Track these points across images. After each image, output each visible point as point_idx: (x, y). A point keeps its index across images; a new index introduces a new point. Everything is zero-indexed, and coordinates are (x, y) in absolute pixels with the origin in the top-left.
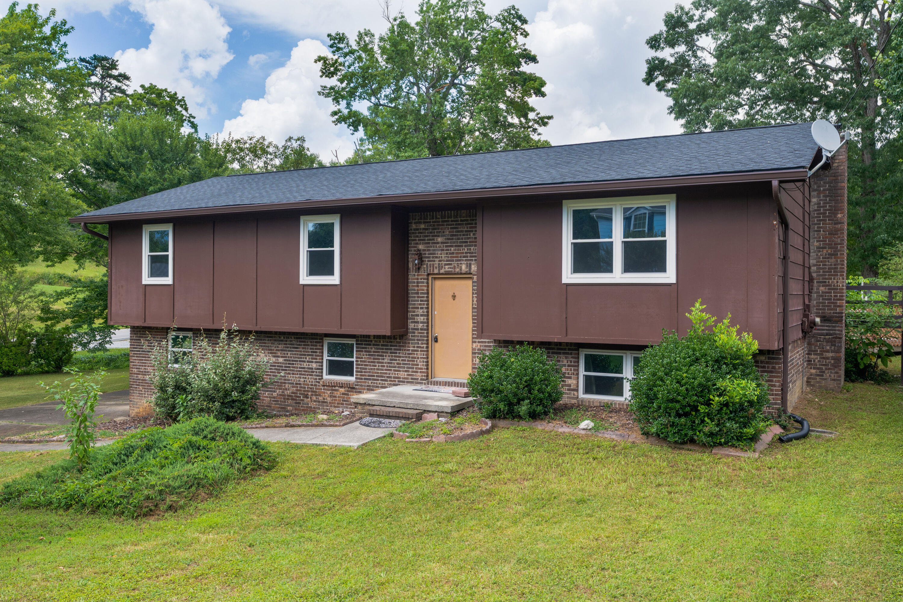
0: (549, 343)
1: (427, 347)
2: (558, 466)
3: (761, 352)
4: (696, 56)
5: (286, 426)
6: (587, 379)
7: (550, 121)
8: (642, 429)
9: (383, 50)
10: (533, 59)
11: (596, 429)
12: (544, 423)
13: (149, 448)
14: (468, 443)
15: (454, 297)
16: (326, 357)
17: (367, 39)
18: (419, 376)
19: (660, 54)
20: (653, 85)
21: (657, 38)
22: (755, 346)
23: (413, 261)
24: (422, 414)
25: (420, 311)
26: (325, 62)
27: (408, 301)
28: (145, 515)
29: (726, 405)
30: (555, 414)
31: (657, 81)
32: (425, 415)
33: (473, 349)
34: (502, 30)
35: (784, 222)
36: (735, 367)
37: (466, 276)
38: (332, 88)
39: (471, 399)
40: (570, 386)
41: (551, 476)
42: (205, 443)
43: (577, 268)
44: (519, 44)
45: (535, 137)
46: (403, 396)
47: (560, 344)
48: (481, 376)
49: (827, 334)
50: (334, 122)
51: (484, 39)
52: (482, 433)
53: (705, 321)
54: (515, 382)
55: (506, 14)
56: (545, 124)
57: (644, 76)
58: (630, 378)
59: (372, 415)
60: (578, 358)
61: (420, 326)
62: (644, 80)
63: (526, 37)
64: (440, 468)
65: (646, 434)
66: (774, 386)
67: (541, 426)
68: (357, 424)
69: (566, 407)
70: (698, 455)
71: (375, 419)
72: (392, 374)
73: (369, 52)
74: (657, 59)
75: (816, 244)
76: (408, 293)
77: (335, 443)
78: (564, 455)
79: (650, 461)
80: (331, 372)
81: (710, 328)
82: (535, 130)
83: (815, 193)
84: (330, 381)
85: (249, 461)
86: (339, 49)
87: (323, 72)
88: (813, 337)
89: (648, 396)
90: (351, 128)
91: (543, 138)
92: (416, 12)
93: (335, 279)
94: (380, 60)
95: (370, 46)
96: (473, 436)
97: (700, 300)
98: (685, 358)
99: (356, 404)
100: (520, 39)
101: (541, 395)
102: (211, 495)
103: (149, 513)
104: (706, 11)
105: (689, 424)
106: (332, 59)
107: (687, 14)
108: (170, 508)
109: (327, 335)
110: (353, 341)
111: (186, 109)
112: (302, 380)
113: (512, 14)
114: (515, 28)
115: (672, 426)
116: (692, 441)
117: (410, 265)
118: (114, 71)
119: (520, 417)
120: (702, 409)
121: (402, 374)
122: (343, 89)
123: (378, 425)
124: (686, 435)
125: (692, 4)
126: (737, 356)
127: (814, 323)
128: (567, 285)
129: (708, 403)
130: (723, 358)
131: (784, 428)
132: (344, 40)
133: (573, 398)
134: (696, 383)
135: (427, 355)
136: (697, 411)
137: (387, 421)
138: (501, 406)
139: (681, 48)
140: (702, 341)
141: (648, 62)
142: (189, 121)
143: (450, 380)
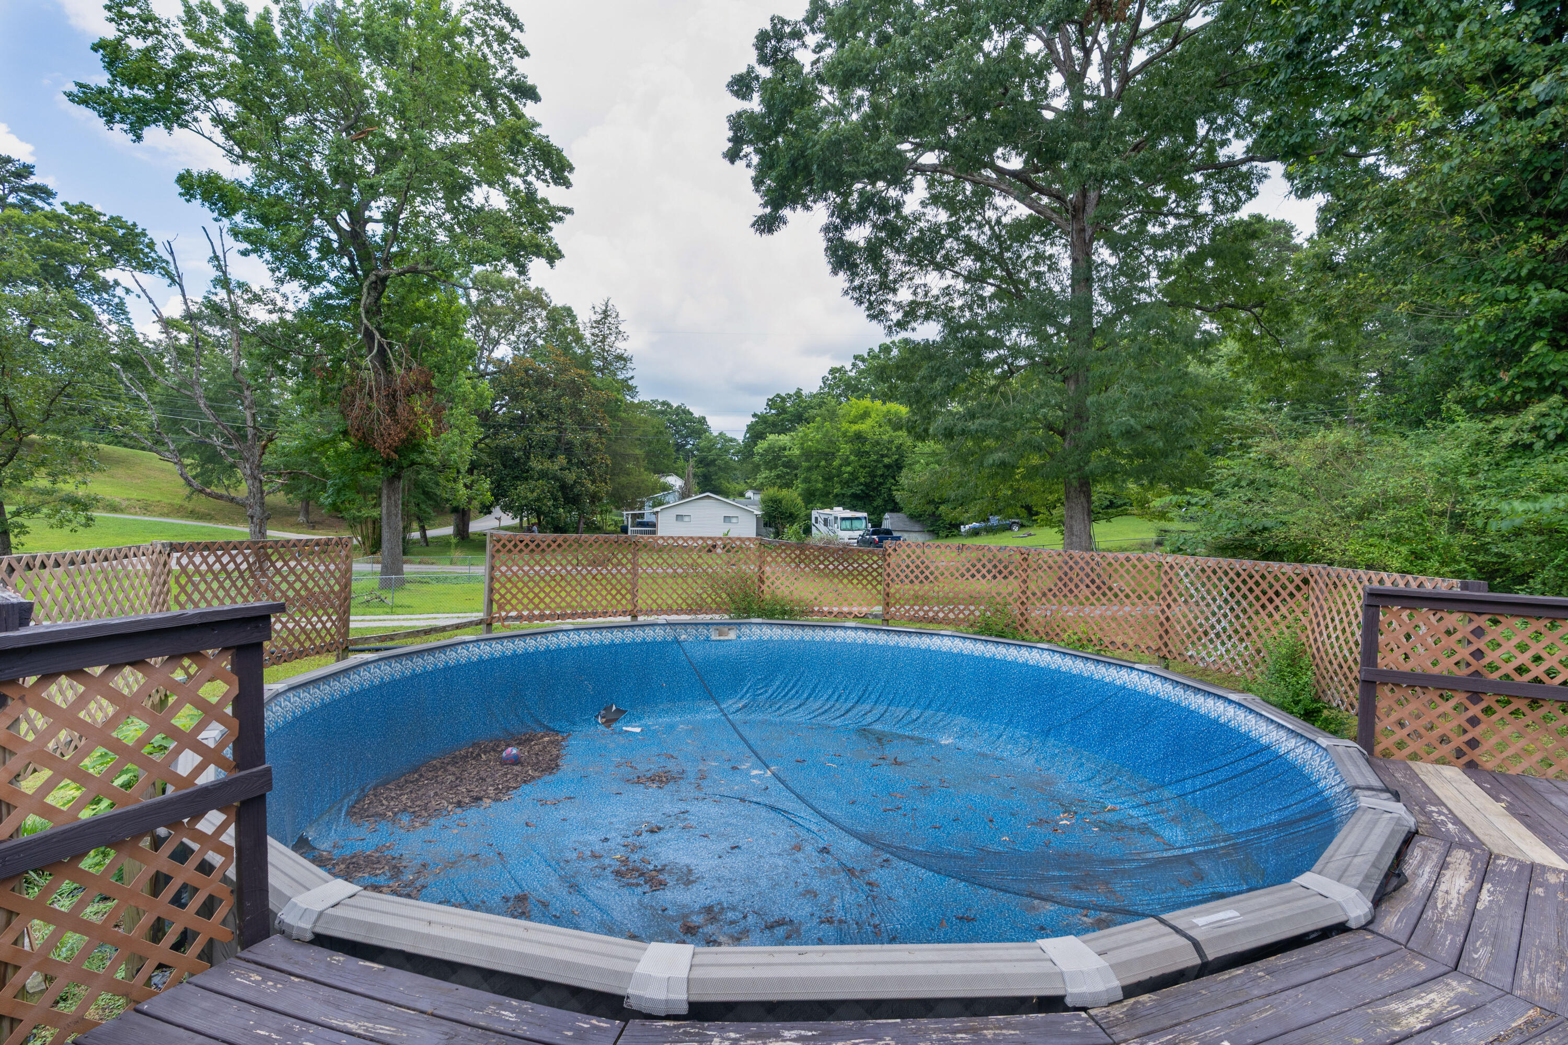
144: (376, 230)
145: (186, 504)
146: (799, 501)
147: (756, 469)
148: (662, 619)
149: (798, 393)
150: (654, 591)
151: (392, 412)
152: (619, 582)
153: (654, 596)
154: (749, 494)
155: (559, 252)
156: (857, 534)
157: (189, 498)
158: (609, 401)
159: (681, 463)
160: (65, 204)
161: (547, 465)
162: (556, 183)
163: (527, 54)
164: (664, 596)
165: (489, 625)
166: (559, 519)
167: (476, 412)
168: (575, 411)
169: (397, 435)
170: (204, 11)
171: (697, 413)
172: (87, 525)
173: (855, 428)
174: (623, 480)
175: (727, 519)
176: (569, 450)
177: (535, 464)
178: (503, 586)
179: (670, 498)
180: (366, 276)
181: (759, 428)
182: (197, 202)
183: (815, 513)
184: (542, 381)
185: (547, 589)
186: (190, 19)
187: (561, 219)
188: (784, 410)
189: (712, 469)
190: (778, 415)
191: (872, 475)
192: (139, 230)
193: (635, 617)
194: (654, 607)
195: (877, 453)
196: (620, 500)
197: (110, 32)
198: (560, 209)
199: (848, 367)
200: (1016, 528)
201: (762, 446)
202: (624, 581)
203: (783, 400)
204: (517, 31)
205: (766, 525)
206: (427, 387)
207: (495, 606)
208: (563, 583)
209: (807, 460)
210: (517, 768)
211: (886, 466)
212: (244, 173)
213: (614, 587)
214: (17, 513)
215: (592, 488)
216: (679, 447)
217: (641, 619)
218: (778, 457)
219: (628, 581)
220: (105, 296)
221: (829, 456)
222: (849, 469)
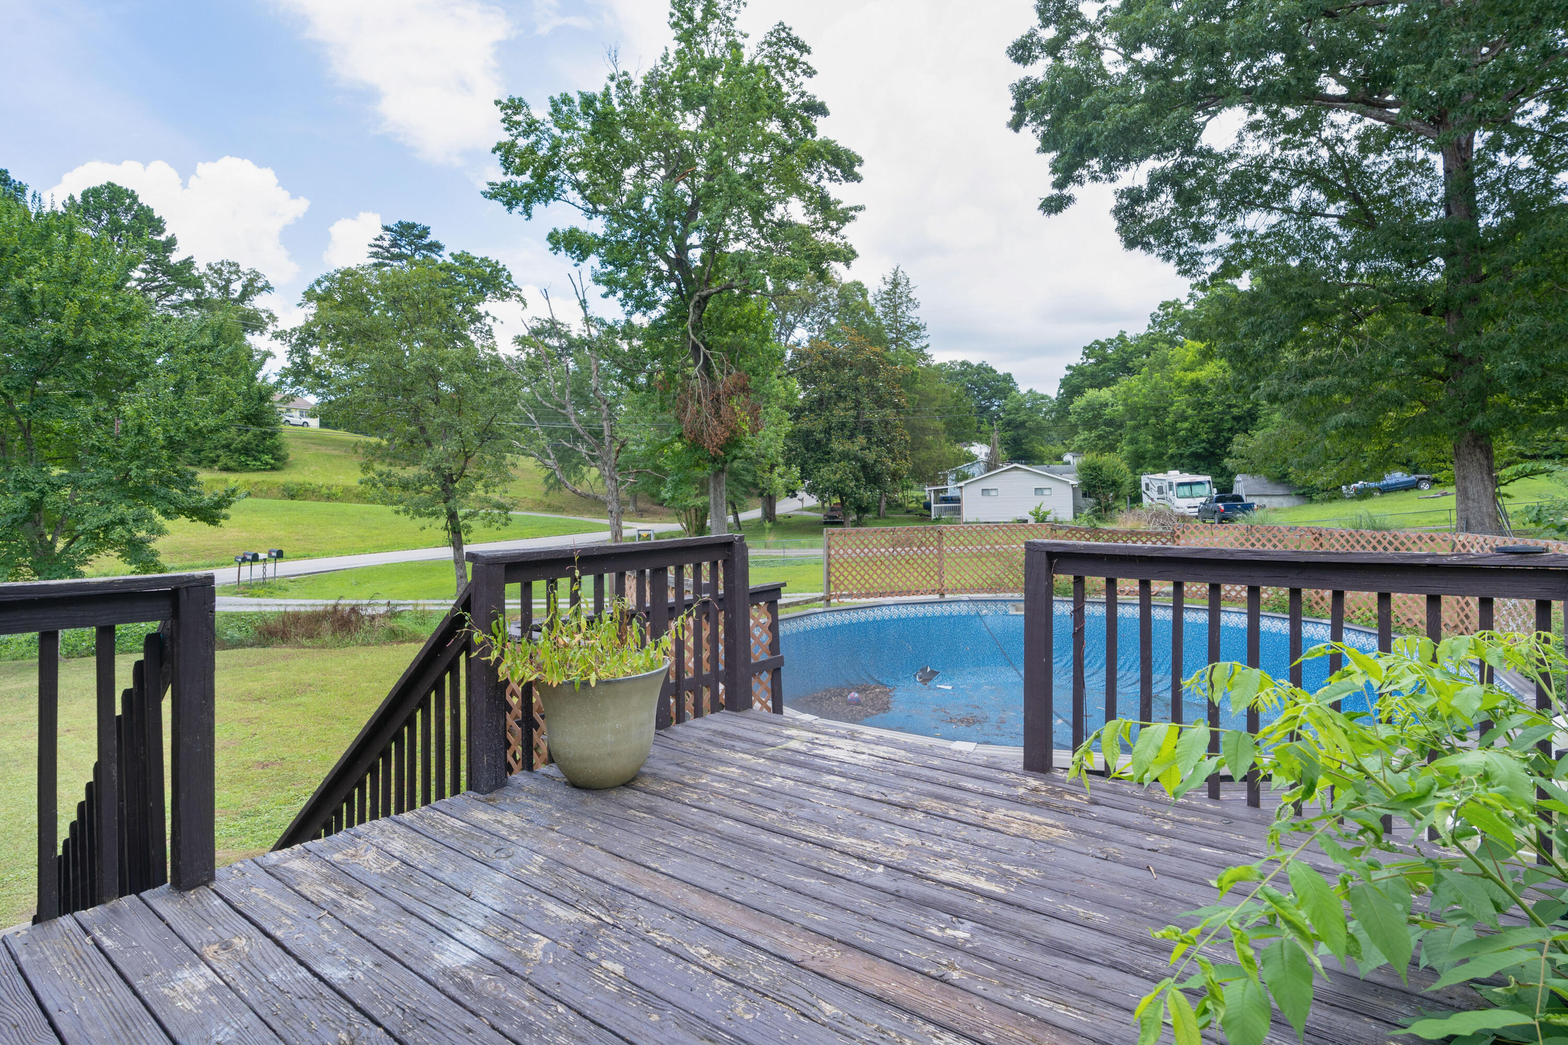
7: (859, 214)
10: (823, 110)
17: (565, 109)
19: (1032, 72)
21: (1025, 42)
55: (774, 40)
56: (850, 220)
63: (811, 76)
74: (1028, 80)
86: (516, 124)
113: (783, 39)
141: (1014, 88)
144: (695, 255)
145: (545, 499)
146: (1124, 466)
147: (1073, 430)
148: (965, 597)
149: (1122, 337)
150: (958, 573)
151: (717, 414)
152: (928, 565)
153: (958, 577)
154: (1068, 457)
155: (853, 252)
156: (1198, 502)
157: (547, 494)
158: (905, 376)
159: (985, 427)
160: (452, 254)
161: (848, 446)
162: (847, 179)
163: (815, 72)
164: (967, 577)
165: (828, 601)
166: (861, 499)
167: (787, 408)
168: (871, 387)
169: (722, 434)
170: (564, 102)
171: (1001, 370)
172: (506, 524)
173: (1191, 376)
174: (923, 454)
175: (1039, 491)
176: (868, 430)
177: (837, 446)
178: (837, 570)
179: (975, 470)
180: (690, 296)
181: (1075, 381)
182: (562, 253)
183: (1144, 479)
184: (838, 364)
185: (871, 572)
186: (555, 110)
187: (853, 218)
188: (1105, 359)
189: (1021, 432)
190: (1097, 364)
191: (1218, 430)
192: (500, 266)
193: (942, 595)
194: (959, 586)
195: (1223, 403)
196: (921, 476)
197: (506, 137)
198: (851, 209)
199: (1184, 300)
200: (1425, 486)
201: (1079, 402)
202: (932, 565)
203: (1103, 346)
204: (805, 54)
205: (1085, 495)
206: (744, 389)
207: (832, 586)
208: (883, 567)
209: (1133, 418)
210: (860, 707)
211: (1234, 418)
212: (597, 227)
213: (924, 570)
214: (465, 517)
215: (893, 466)
216: (984, 410)
217: (948, 597)
218: (1100, 416)
219: (936, 565)
220: (478, 325)
221: (1159, 411)
222: (1186, 425)
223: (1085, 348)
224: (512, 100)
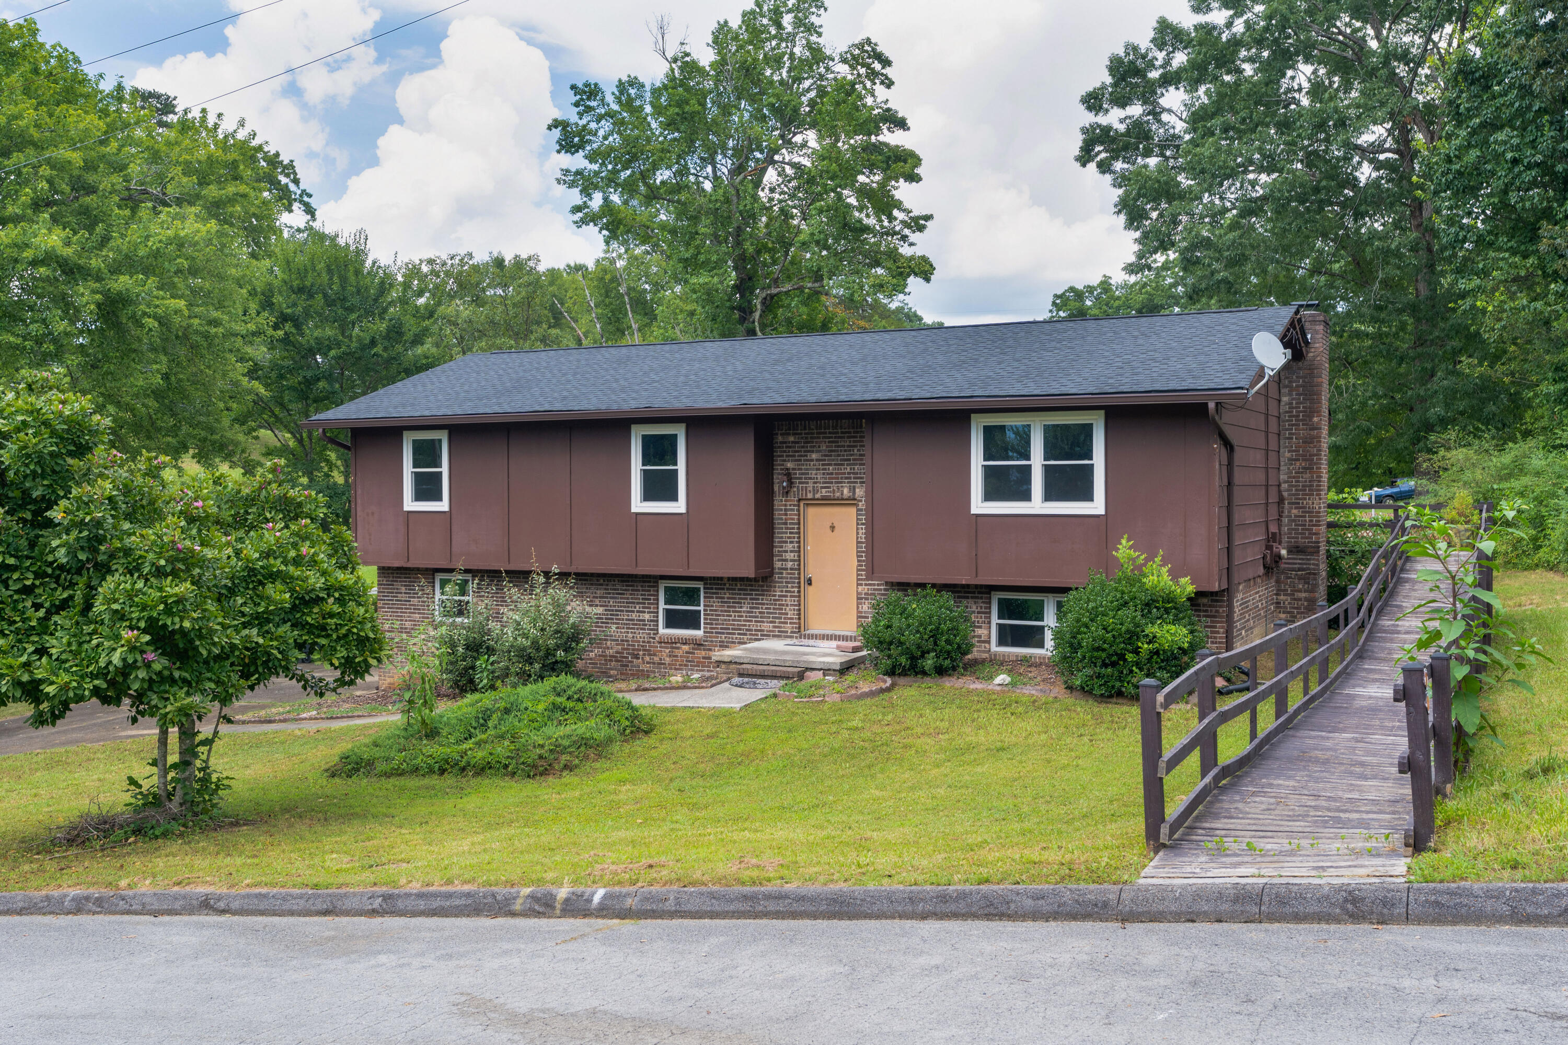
0: (955, 586)
1: (799, 592)
2: (973, 721)
3: (1199, 594)
4: (1159, 121)
5: (636, 690)
6: (1001, 627)
7: (928, 224)
8: (1066, 682)
9: (658, 110)
10: (901, 124)
11: (1013, 684)
12: (953, 679)
13: (507, 711)
14: (868, 701)
15: (833, 528)
16: (662, 606)
17: (632, 92)
18: (788, 627)
19: (1103, 120)
20: (1092, 166)
21: (1098, 94)
22: (1190, 589)
23: (779, 482)
24: (804, 672)
25: (790, 547)
26: (564, 129)
27: (773, 533)
28: (541, 775)
29: (1157, 653)
30: (965, 669)
31: (1098, 159)
32: (808, 673)
33: (858, 593)
34: (849, 77)
35: (1228, 445)
36: (1167, 611)
37: (851, 501)
38: (578, 173)
39: (864, 653)
40: (980, 636)
41: (967, 730)
42: (571, 704)
43: (990, 495)
44: (879, 100)
45: (905, 250)
46: (776, 652)
47: (968, 586)
48: (877, 626)
49: (1299, 570)
50: (575, 222)
51: (822, 93)
52: (882, 691)
53: (1134, 560)
54: (918, 632)
55: (857, 52)
56: (921, 229)
57: (1077, 152)
58: (1052, 626)
59: (741, 675)
60: (990, 603)
61: (790, 564)
62: (1078, 159)
63: (888, 87)
64: (844, 726)
65: (1070, 688)
66: (1218, 632)
67: (950, 683)
68: (727, 684)
69: (975, 662)
70: (1125, 708)
71: (746, 680)
72: (753, 626)
73: (636, 111)
74: (1099, 126)
75: (1288, 455)
76: (773, 524)
77: (712, 705)
78: (979, 711)
79: (1073, 715)
80: (669, 625)
81: (1139, 568)
82: (904, 238)
83: (1286, 390)
84: (670, 637)
85: (627, 723)
86: (589, 109)
87: (560, 145)
88: (1283, 573)
89: (1071, 645)
90: (605, 232)
91: (918, 251)
92: (708, 45)
93: (679, 506)
94: (654, 125)
95: (638, 103)
96: (872, 694)
97: (1126, 536)
98: (1112, 602)
99: (719, 663)
100: (880, 90)
101: (949, 647)
102: (600, 756)
103: (545, 773)
104: (1173, 52)
105: (1116, 674)
106: (577, 124)
107: (1144, 57)
108: (566, 767)
109: (663, 577)
110: (700, 585)
111: (296, 182)
112: (630, 635)
113: (867, 51)
114: (873, 75)
115: (1098, 677)
116: (1120, 694)
117: (776, 488)
118: (171, 116)
119: (924, 673)
120: (1130, 657)
121: (767, 626)
122: (597, 173)
123: (755, 686)
124: (1113, 687)
125: (1152, 41)
126: (1169, 598)
127: (1279, 557)
128: (977, 516)
129: (1136, 651)
130: (1154, 601)
131: (1228, 680)
132: (596, 95)
133: (984, 652)
134: (1124, 629)
135: (799, 601)
136: (1125, 660)
137: (762, 681)
138: (903, 660)
139: (1136, 110)
140: (1131, 581)
141: (1084, 130)
142: (301, 202)
143: (830, 632)
223: (1056, 296)
224: (587, 85)
